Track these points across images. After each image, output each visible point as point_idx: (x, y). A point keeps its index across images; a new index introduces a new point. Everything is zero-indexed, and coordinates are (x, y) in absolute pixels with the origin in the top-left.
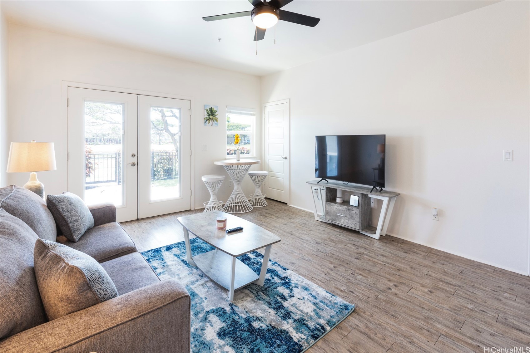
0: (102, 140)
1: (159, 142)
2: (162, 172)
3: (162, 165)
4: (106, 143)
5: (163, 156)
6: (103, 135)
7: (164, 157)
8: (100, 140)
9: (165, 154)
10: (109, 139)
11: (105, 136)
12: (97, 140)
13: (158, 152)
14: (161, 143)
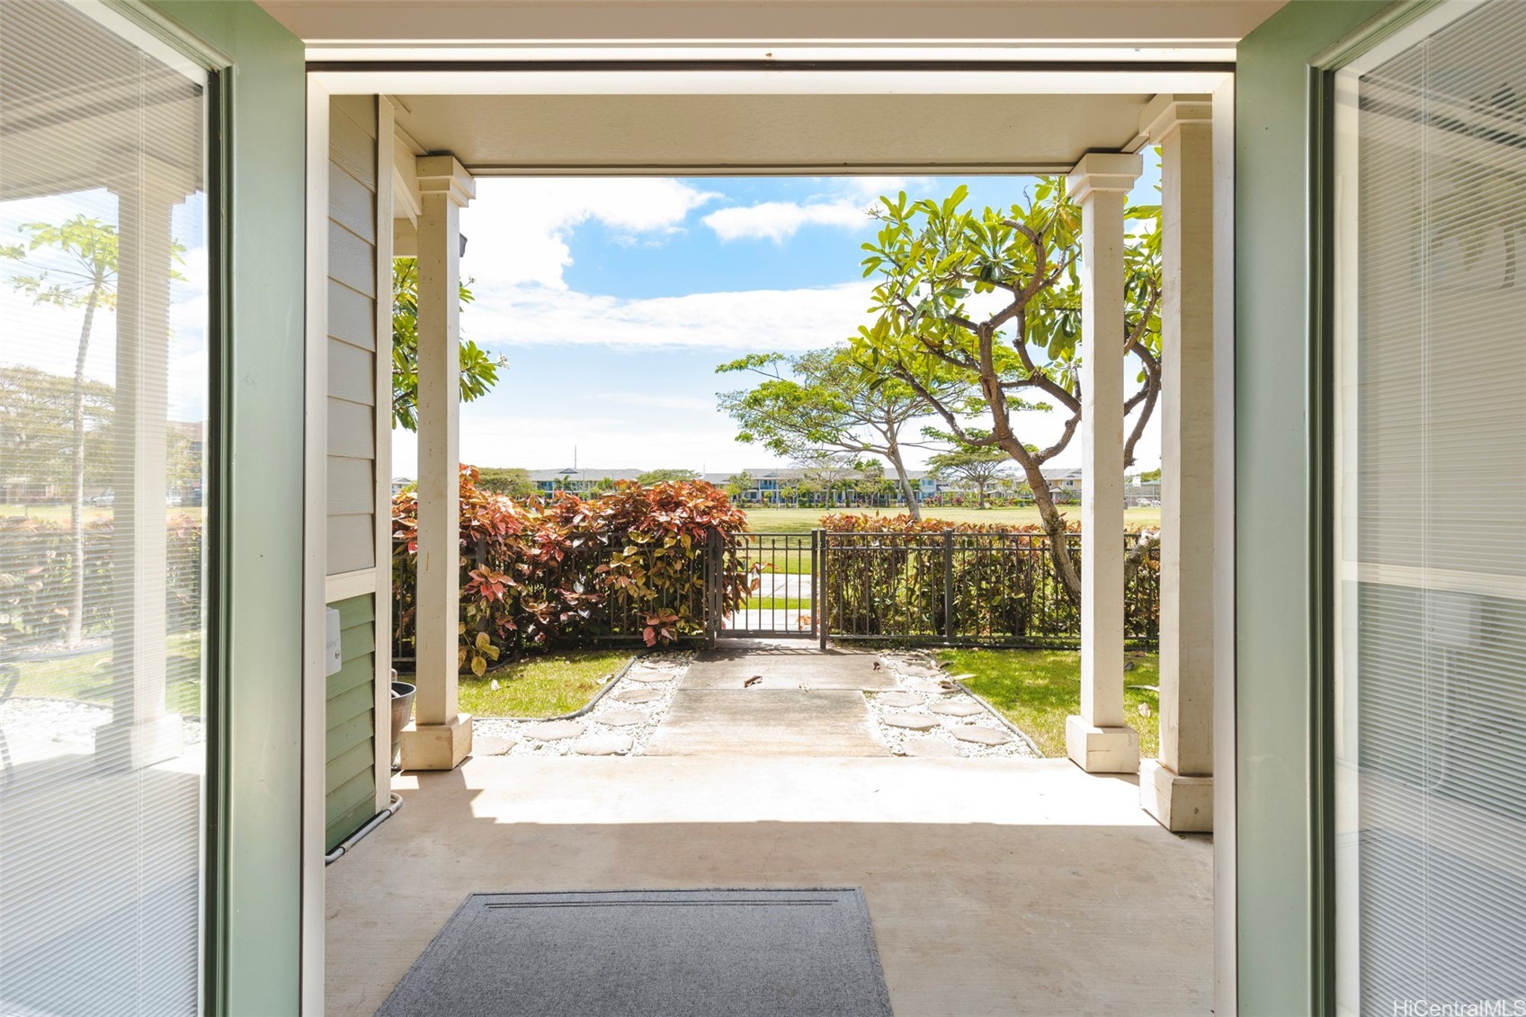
0: (844, 497)
1: (979, 500)
2: (985, 615)
3: (984, 584)
4: (852, 504)
5: (991, 549)
6: (845, 485)
7: (994, 552)
8: (840, 497)
9: (997, 545)
10: (859, 494)
11: (850, 487)
12: (831, 497)
13: (969, 532)
14: (987, 505)
